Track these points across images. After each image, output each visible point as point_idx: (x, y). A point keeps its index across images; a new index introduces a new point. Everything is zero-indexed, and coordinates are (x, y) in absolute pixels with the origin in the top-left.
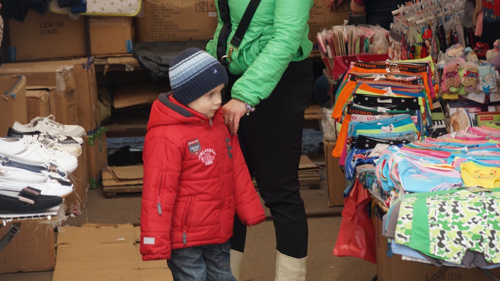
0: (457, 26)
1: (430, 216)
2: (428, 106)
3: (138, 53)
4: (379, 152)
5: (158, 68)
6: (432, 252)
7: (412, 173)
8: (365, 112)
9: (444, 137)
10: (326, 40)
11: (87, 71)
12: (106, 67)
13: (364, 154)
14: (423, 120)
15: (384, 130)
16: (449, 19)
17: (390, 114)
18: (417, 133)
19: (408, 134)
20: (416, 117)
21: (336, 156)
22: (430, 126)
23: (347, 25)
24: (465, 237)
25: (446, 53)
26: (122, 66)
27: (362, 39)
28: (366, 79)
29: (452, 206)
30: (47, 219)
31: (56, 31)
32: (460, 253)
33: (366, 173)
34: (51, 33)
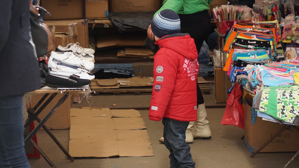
0: (291, 5)
1: (277, 98)
2: (275, 46)
3: (111, 18)
4: (249, 69)
5: (122, 26)
6: (278, 116)
7: (268, 77)
8: (242, 48)
9: (284, 61)
10: (218, 12)
11: (84, 26)
12: (94, 25)
13: (241, 70)
14: (272, 53)
15: (251, 57)
16: (286, 2)
17: (255, 49)
18: (269, 60)
19: (264, 60)
20: (269, 51)
21: (225, 70)
22: (276, 56)
23: (229, 5)
24: (295, 109)
25: (285, 18)
26: (103, 25)
27: (238, 12)
28: (242, 31)
29: (289, 93)
30: (83, 91)
31: (67, 5)
32: (293, 117)
33: (242, 78)
34: (64, 5)
